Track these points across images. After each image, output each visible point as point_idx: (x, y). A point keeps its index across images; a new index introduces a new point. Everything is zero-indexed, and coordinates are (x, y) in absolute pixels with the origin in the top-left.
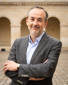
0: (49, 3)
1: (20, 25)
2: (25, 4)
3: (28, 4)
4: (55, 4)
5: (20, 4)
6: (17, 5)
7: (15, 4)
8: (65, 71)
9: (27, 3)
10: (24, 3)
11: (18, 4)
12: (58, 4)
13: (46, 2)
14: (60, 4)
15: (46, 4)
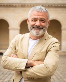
0: (50, 5)
1: (19, 28)
2: (25, 6)
3: (28, 6)
4: (56, 5)
5: (19, 6)
6: (16, 7)
7: (14, 5)
8: (63, 75)
9: (26, 5)
10: (23, 5)
11: (17, 5)
12: (59, 5)
13: (47, 4)
14: (62, 5)
15: (47, 5)
